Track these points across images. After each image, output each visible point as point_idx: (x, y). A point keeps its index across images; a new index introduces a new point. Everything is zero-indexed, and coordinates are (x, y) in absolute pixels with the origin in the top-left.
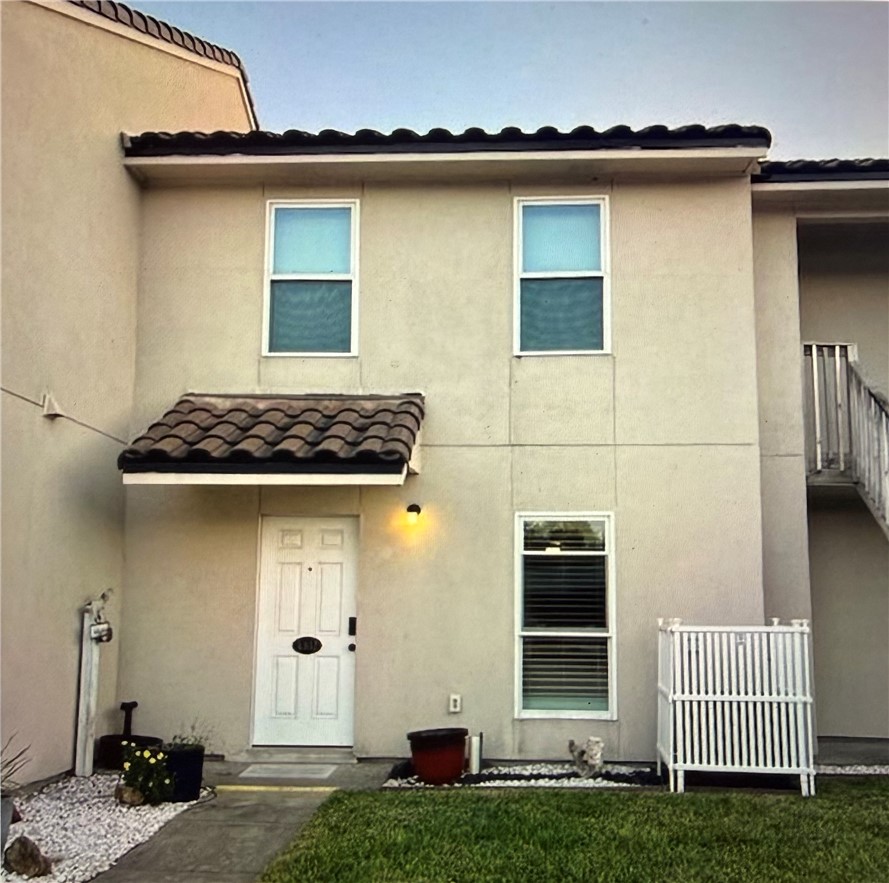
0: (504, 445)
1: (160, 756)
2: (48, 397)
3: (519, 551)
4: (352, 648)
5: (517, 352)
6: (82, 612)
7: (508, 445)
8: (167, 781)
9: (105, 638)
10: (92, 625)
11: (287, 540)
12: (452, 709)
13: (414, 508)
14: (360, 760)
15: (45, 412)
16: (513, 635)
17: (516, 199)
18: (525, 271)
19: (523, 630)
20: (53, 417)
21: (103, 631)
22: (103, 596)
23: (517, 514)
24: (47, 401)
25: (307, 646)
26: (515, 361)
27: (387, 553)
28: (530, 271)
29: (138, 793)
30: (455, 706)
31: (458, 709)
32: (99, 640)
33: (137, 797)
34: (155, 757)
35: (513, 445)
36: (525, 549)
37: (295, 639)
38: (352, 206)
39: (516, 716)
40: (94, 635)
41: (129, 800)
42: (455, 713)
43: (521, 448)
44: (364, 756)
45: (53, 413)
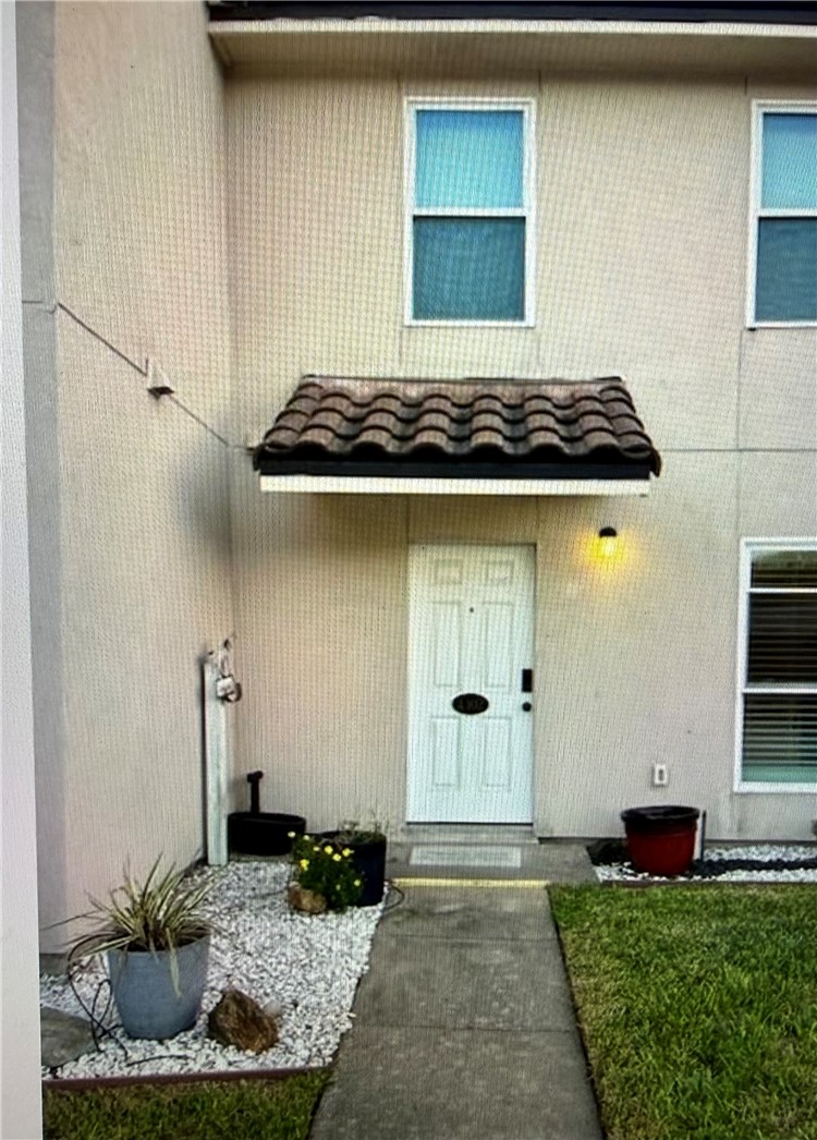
0: (730, 451)
1: (347, 852)
2: (151, 361)
3: (745, 587)
4: (527, 707)
5: (750, 322)
6: (202, 664)
7: (734, 450)
8: (357, 883)
9: (232, 697)
10: (218, 680)
11: (443, 573)
12: (657, 781)
13: (608, 532)
14: (541, 840)
15: (149, 385)
16: (734, 693)
17: (754, 102)
18: (764, 206)
19: (747, 686)
20: (159, 392)
21: (229, 687)
22: (226, 644)
23: (744, 540)
24: (150, 366)
25: (470, 704)
26: (747, 335)
27: (572, 589)
28: (772, 206)
29: (319, 897)
30: (661, 778)
31: (665, 782)
32: (225, 699)
33: (320, 903)
34: (340, 853)
35: (740, 451)
36: (752, 586)
37: (454, 696)
38: (526, 109)
39: (736, 789)
40: (221, 694)
41: (309, 906)
42: (662, 786)
43: (752, 454)
44: (547, 835)
45: (160, 385)
